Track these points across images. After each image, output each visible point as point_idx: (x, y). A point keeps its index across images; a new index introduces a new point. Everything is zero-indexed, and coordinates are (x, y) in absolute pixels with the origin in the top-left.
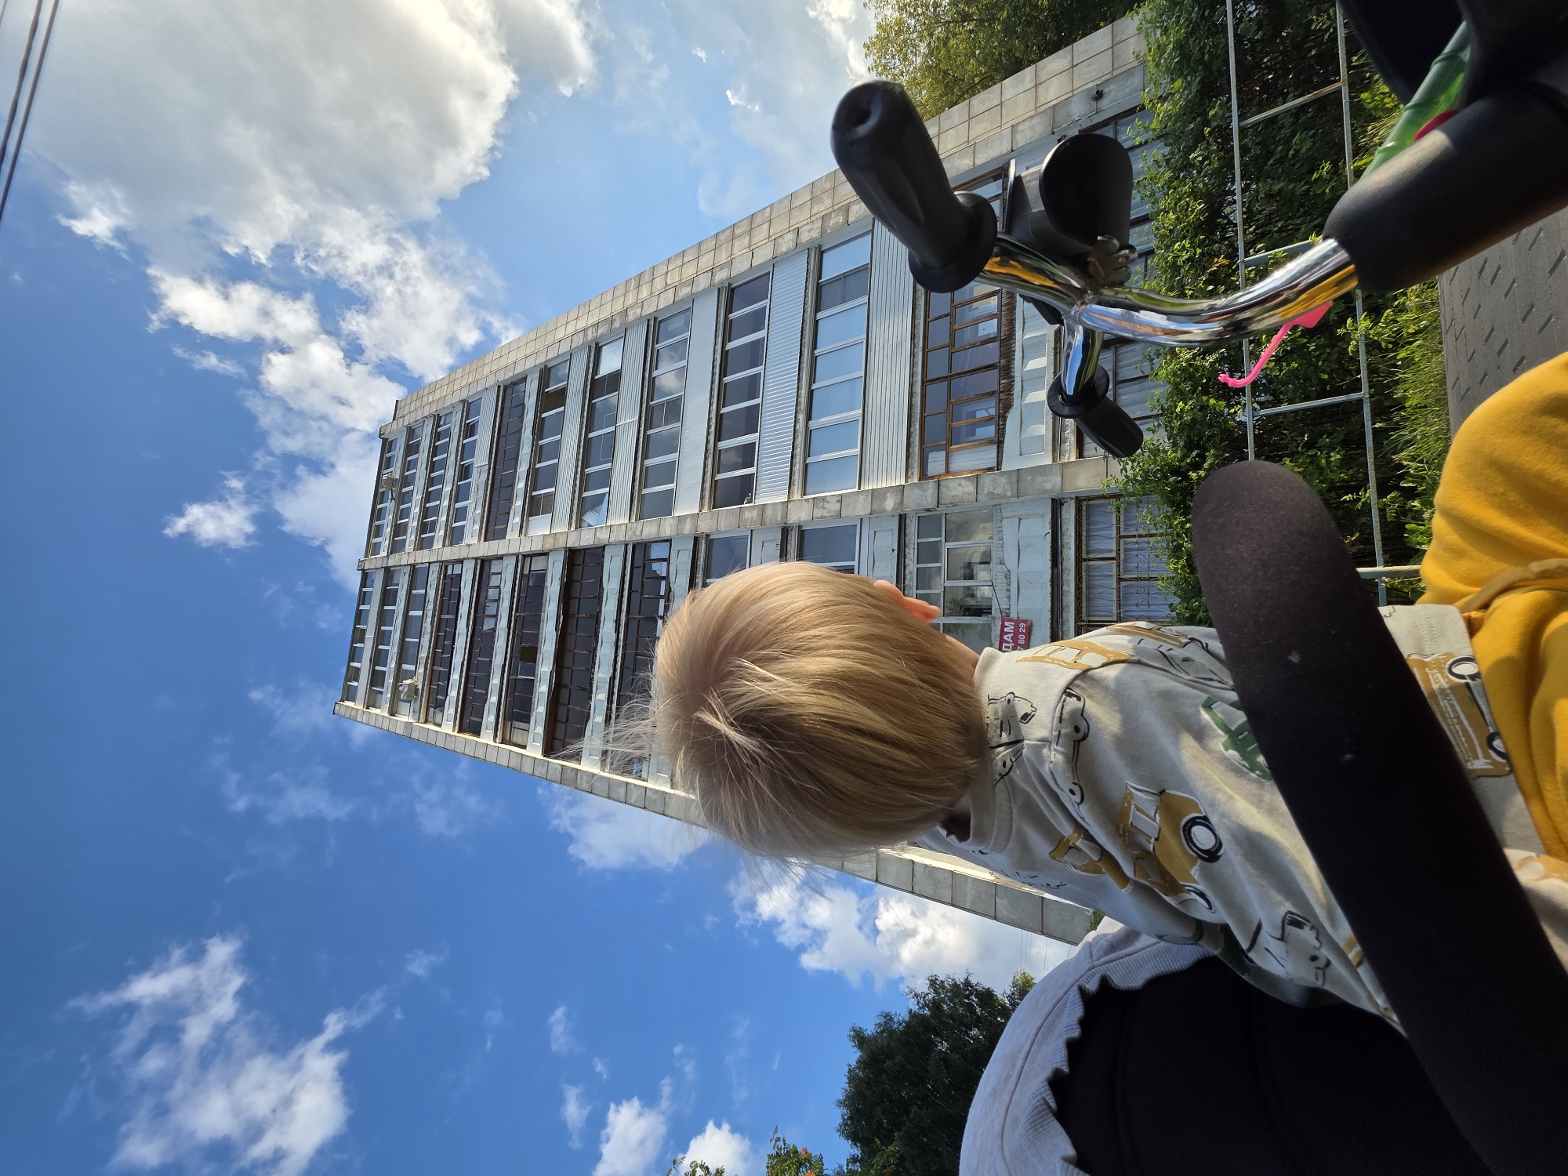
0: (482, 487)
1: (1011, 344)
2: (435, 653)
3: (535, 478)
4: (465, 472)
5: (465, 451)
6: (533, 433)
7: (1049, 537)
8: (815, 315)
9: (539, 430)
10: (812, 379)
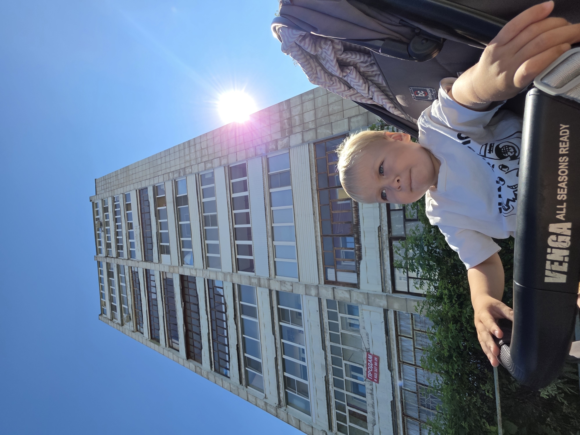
0: (139, 236)
1: (358, 228)
2: (135, 304)
3: (161, 237)
4: (130, 226)
5: (129, 217)
6: (156, 216)
7: (384, 323)
8: (269, 190)
9: (158, 214)
10: (272, 221)
